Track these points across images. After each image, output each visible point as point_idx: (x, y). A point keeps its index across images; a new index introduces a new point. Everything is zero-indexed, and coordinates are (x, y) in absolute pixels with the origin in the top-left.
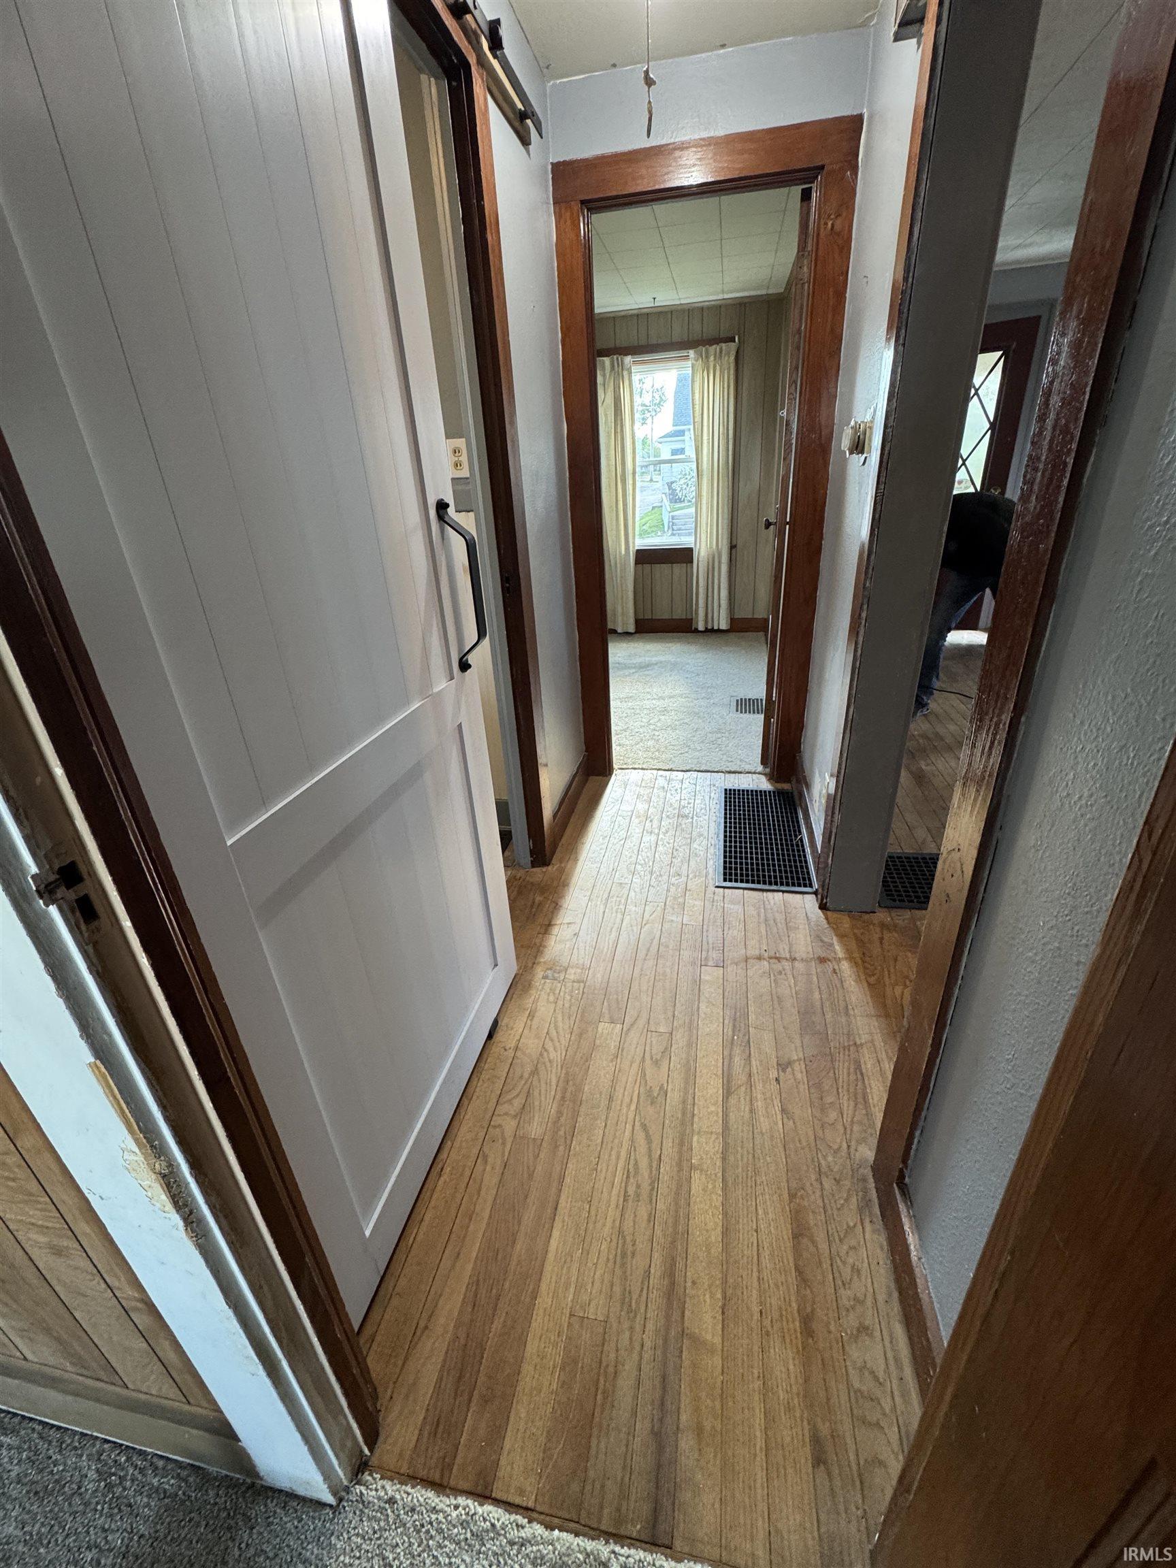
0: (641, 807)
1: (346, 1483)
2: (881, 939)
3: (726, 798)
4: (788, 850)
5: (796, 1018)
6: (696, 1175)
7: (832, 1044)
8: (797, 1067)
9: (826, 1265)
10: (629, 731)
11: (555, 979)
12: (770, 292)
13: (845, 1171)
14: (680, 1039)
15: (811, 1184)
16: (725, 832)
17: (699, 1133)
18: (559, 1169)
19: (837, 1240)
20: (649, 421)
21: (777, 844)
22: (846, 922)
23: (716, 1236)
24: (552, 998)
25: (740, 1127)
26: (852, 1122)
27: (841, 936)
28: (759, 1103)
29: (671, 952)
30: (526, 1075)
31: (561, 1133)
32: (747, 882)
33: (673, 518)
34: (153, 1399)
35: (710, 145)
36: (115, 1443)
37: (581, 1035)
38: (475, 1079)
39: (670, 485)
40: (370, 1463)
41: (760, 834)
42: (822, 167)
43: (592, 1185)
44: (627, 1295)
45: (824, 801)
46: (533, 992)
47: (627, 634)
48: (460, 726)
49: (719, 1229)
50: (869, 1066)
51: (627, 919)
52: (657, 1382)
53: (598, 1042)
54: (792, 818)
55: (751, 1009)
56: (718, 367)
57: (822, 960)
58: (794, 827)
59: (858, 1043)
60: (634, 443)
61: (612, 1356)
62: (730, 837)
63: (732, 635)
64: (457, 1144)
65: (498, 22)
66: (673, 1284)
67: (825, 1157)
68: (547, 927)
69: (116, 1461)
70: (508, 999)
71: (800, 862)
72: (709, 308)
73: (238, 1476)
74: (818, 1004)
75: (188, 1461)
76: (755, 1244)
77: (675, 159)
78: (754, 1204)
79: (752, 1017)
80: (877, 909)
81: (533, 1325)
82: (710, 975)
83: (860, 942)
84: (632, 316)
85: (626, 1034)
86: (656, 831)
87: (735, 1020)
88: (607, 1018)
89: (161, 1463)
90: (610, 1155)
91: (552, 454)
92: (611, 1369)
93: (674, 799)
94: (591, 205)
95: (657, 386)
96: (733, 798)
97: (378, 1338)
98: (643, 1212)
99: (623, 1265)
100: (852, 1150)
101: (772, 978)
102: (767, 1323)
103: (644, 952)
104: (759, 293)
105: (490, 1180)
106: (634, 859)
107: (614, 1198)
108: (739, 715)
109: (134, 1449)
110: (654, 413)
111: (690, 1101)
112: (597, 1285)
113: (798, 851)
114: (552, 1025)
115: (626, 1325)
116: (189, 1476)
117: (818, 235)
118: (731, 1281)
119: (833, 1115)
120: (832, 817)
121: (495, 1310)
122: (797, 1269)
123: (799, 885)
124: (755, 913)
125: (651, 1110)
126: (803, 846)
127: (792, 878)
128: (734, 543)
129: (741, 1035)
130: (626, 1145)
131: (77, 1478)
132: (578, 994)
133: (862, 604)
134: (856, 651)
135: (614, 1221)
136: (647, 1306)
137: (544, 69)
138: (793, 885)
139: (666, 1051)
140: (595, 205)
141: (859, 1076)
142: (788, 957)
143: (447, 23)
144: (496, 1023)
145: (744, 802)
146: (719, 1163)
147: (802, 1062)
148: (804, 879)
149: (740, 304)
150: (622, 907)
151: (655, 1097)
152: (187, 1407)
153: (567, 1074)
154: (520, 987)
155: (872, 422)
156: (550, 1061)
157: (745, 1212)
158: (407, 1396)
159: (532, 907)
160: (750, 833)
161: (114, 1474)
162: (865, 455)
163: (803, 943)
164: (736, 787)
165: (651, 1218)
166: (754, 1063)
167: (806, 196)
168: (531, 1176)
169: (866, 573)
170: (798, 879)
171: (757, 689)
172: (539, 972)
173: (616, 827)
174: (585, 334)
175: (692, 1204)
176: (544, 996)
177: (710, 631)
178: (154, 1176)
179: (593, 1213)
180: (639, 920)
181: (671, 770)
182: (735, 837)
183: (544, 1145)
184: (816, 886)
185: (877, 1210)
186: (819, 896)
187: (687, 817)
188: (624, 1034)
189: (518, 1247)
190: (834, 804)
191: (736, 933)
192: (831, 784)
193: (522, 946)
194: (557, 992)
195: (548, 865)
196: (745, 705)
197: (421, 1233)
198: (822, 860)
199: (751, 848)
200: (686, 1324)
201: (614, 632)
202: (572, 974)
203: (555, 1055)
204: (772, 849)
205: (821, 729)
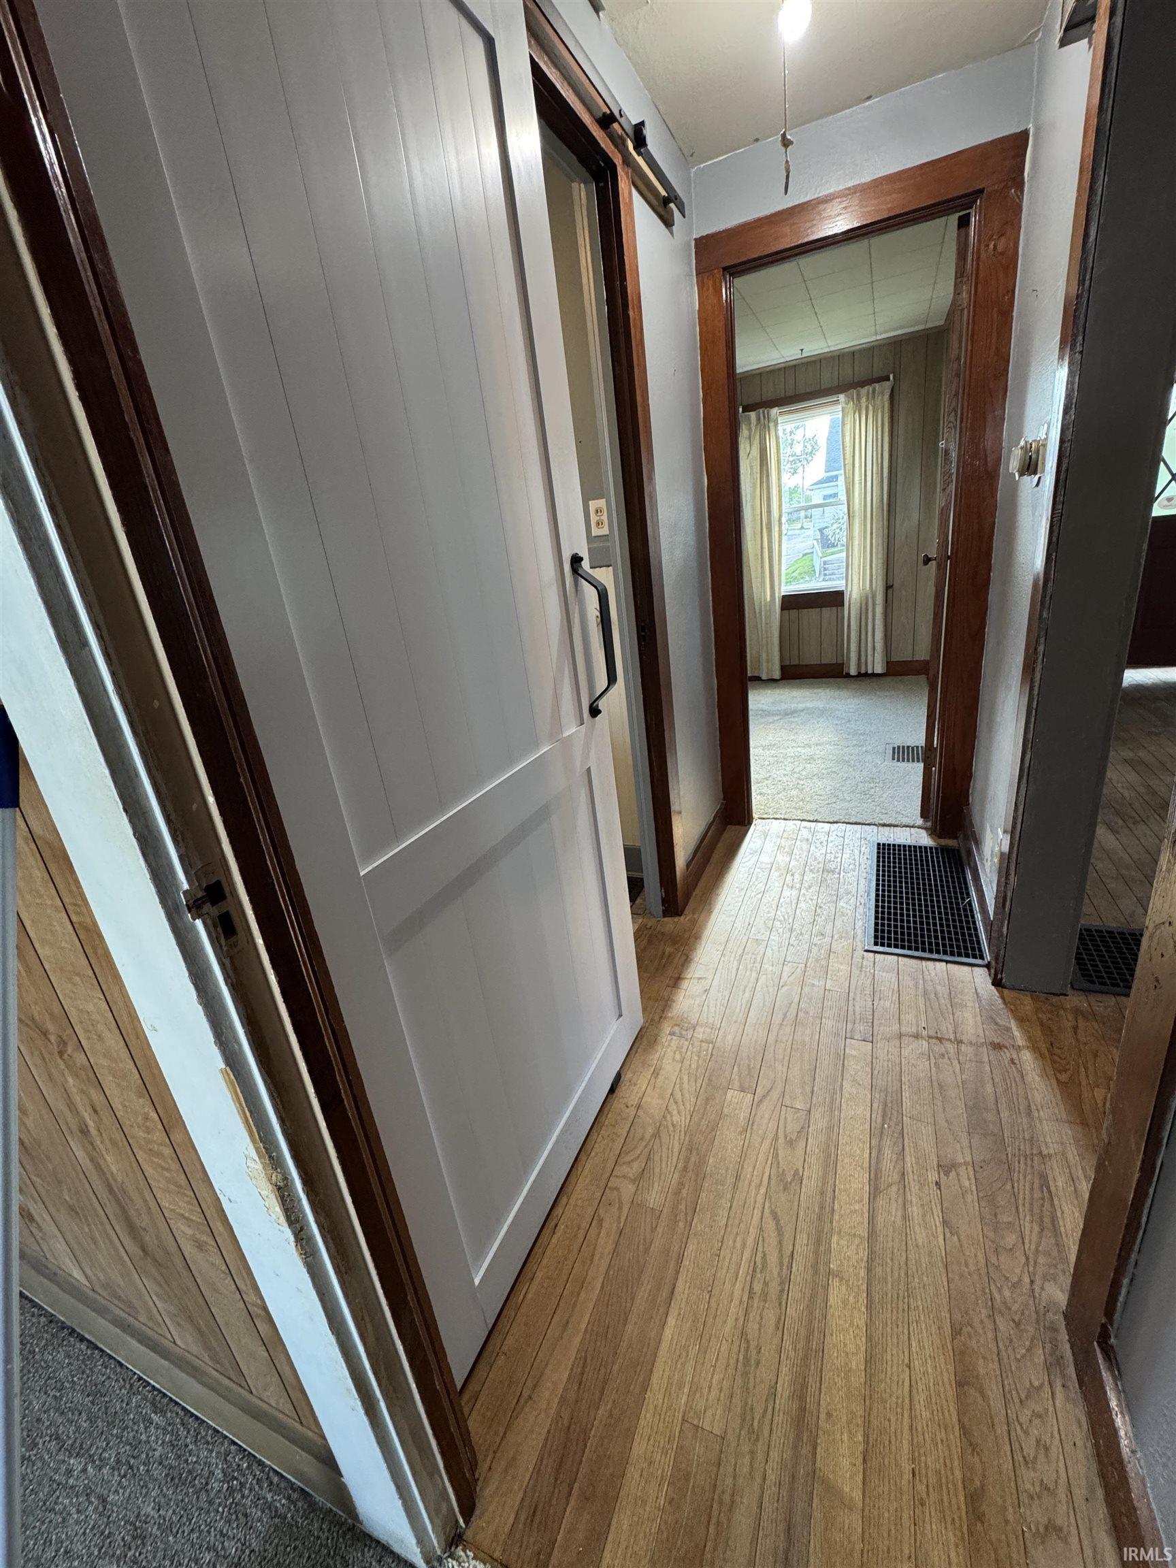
0: (782, 859)
1: (439, 1553)
2: (1075, 1028)
3: (878, 853)
4: (953, 915)
5: (961, 1110)
6: (835, 1283)
7: (1009, 1149)
8: (962, 1170)
9: (1001, 1430)
10: (771, 779)
11: (681, 1036)
12: (929, 325)
13: (1027, 1313)
14: (819, 1121)
15: (982, 1322)
16: (877, 890)
17: (839, 1233)
18: (677, 1247)
19: (1017, 1400)
20: (800, 470)
21: (939, 907)
22: (1027, 1004)
23: (857, 1363)
24: (678, 1057)
25: (890, 1234)
26: (1037, 1250)
27: (1022, 1021)
28: (915, 1208)
29: (811, 1019)
30: (647, 1136)
31: (682, 1207)
32: (903, 947)
33: (825, 563)
34: (270, 1410)
35: (855, 193)
36: (240, 1446)
37: (707, 1100)
38: (594, 1134)
39: (821, 530)
40: (465, 1538)
41: (919, 894)
42: (981, 191)
43: (713, 1271)
44: (748, 1412)
45: (996, 860)
46: (659, 1048)
47: (772, 681)
48: (589, 770)
49: (862, 1356)
50: (1060, 1184)
51: (763, 979)
52: (782, 1527)
53: (725, 1110)
54: (959, 878)
55: (906, 1094)
56: (871, 408)
57: (997, 1047)
58: (961, 888)
59: (1045, 1152)
60: (780, 491)
61: (729, 1481)
62: (883, 896)
63: (889, 679)
64: (572, 1201)
65: (642, 123)
66: (803, 1410)
67: (1000, 1290)
68: (677, 980)
69: (239, 1466)
70: (633, 1051)
71: (969, 929)
72: (860, 351)
73: (342, 1514)
74: (991, 1099)
75: (299, 1484)
76: (907, 1384)
77: (819, 213)
78: (906, 1332)
79: (907, 1104)
80: (1069, 991)
81: (642, 1422)
82: (857, 1049)
83: (1047, 1030)
84: (779, 369)
85: (758, 1105)
86: (798, 886)
87: (886, 1105)
88: (736, 1085)
89: (276, 1479)
90: (735, 1241)
91: (692, 506)
92: (727, 1497)
93: (819, 853)
94: (732, 270)
95: (809, 435)
96: (886, 853)
97: (482, 1398)
98: (771, 1317)
99: (745, 1374)
100: (1037, 1288)
101: (933, 1061)
102: (921, 1488)
103: (780, 1016)
104: (916, 328)
105: (605, 1245)
106: (772, 915)
107: (737, 1293)
108: (895, 763)
109: (255, 1457)
110: (805, 462)
111: (829, 1194)
112: (714, 1393)
113: (966, 916)
114: (677, 1086)
115: (746, 1448)
116: (298, 1500)
117: (978, 258)
118: (875, 1423)
119: (1011, 1239)
120: (1007, 878)
121: (602, 1393)
122: (962, 1427)
123: (967, 956)
124: (911, 984)
125: (783, 1197)
126: (972, 911)
127: (958, 947)
128: (890, 583)
129: (892, 1124)
130: (753, 1232)
131: (206, 1473)
132: (707, 1055)
133: (1039, 637)
134: (1031, 689)
135: (736, 1319)
136: (771, 1430)
137: (687, 157)
138: (960, 955)
139: (803, 1131)
140: (735, 270)
141: (1046, 1195)
142: (952, 1037)
143: (595, 134)
144: (618, 1078)
145: (900, 859)
146: (863, 1273)
147: (970, 1168)
148: (973, 949)
149: (895, 343)
150: (758, 965)
151: (788, 1182)
152: (297, 1426)
153: (691, 1141)
154: (645, 1041)
155: (1046, 439)
156: (674, 1126)
157: (895, 1340)
158: (506, 1471)
159: (662, 958)
160: (907, 893)
161: (236, 1479)
162: (1037, 476)
163: (971, 1024)
164: (891, 842)
165: (780, 1325)
166: (908, 1159)
167: (964, 223)
168: (647, 1250)
169: (1043, 602)
170: (966, 948)
171: (917, 738)
172: (666, 1028)
173: (754, 879)
174: (726, 391)
175: (829, 1317)
176: (670, 1053)
177: (863, 676)
178: (270, 1187)
179: (713, 1304)
180: (777, 981)
181: (816, 821)
182: (889, 896)
183: (663, 1216)
184: (988, 957)
185: (1071, 1371)
186: (993, 971)
187: (833, 872)
188: (756, 1105)
189: (629, 1327)
190: (1007, 864)
191: (888, 1003)
192: (1003, 842)
193: (650, 998)
194: (684, 1050)
195: (680, 915)
196: (902, 753)
197: (531, 1291)
198: (995, 928)
199: (908, 910)
200: (818, 1465)
201: (757, 679)
202: (700, 1033)
203: (679, 1118)
204: (933, 912)
205: (992, 779)
